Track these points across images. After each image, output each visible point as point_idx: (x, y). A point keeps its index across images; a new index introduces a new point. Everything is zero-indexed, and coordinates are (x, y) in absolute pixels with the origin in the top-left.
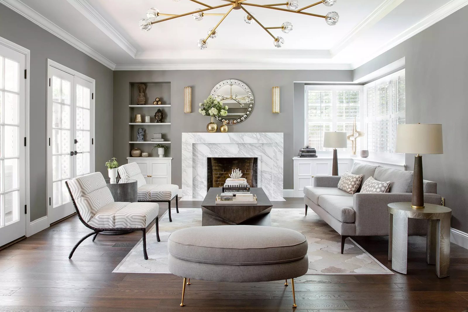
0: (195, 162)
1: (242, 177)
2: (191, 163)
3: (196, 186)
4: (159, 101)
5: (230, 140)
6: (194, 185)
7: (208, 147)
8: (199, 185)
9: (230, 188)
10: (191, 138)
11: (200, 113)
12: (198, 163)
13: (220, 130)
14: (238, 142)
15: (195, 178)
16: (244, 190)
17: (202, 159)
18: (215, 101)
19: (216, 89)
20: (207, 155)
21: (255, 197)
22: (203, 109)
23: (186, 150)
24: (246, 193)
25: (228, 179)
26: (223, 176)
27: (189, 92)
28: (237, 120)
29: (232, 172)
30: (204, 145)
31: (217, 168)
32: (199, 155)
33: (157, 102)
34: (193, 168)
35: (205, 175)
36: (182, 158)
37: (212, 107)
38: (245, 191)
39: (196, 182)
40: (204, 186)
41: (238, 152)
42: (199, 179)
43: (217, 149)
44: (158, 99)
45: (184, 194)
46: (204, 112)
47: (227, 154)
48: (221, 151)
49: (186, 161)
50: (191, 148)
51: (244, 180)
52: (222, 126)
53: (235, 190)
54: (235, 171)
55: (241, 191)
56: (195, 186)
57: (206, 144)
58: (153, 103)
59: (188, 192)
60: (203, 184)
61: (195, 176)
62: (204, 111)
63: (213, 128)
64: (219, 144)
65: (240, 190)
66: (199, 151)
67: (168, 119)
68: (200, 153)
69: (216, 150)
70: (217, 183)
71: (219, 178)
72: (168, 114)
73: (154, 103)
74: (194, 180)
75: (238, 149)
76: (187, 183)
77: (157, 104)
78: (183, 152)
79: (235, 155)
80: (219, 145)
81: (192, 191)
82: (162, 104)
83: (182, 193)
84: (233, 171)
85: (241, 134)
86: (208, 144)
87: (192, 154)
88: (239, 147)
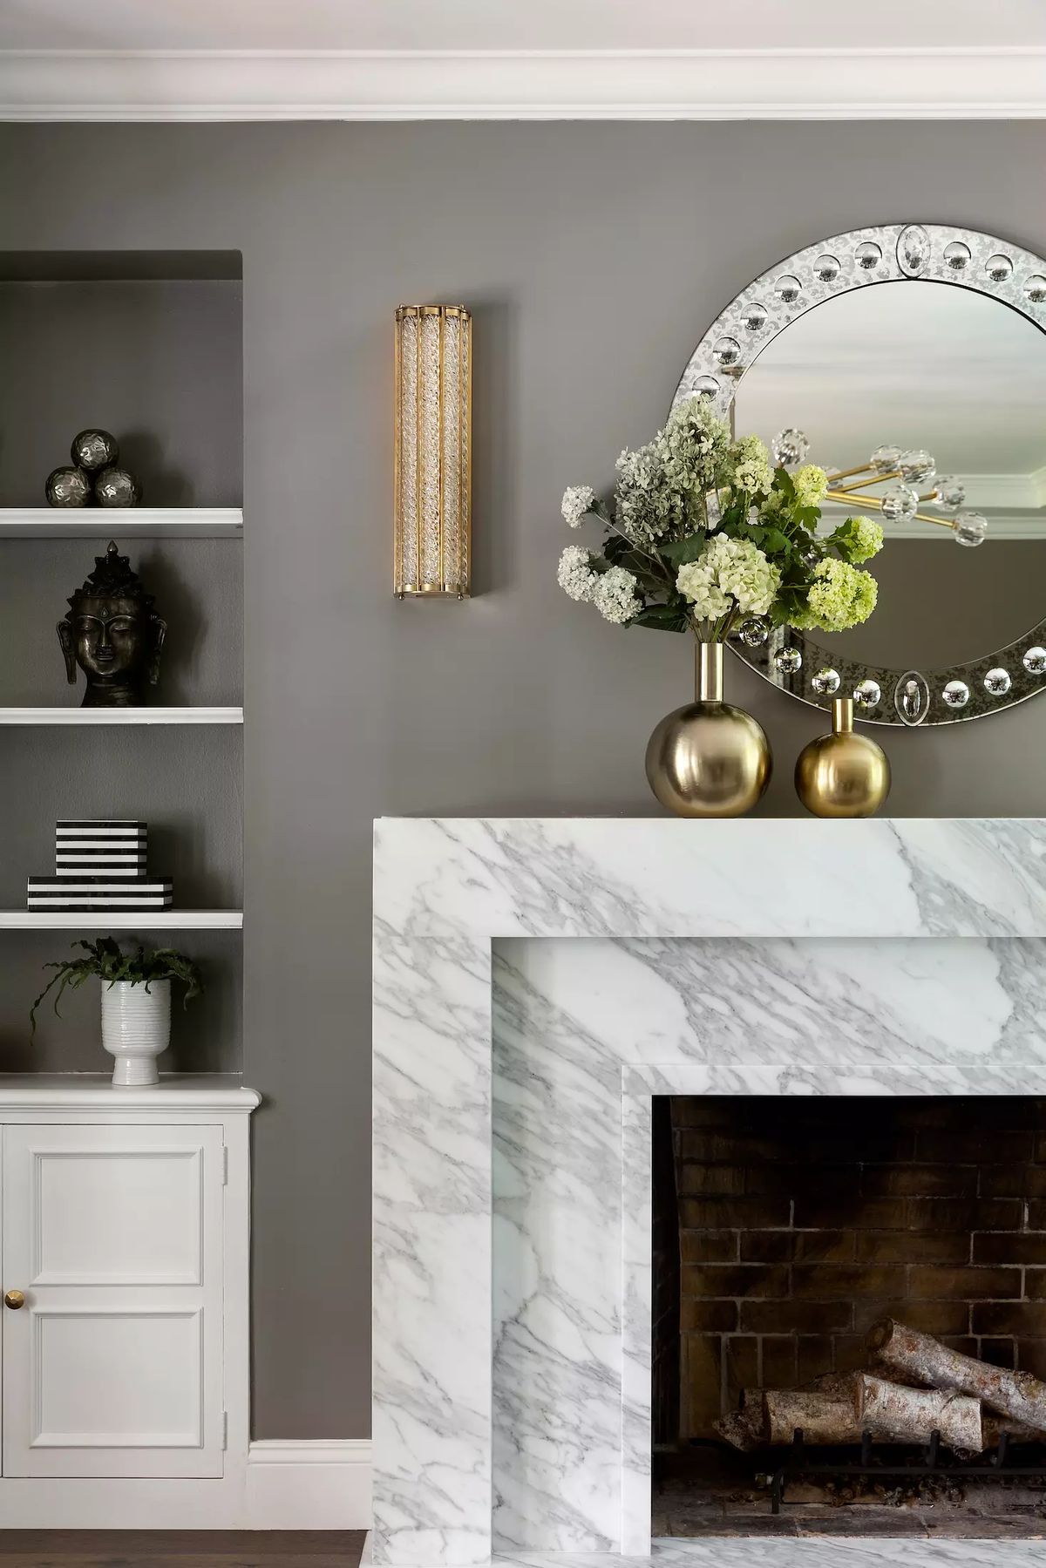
0: (519, 1149)
2: (480, 1155)
3: (530, 1414)
4: (112, 464)
5: (923, 899)
6: (505, 1402)
7: (668, 978)
8: (566, 1409)
10: (473, 882)
11: (576, 592)
12: (558, 1156)
13: (802, 783)
14: (1009, 926)
15: (513, 1330)
17: (597, 1107)
18: (748, 467)
19: (742, 336)
20: (656, 1073)
22: (604, 554)
23: (419, 1017)
26: (787, 1266)
27: (451, 360)
28: (974, 678)
30: (614, 952)
32: (561, 1072)
33: (94, 476)
34: (494, 1211)
35: (631, 1293)
36: (380, 1102)
37: (710, 534)
39: (530, 1367)
40: (613, 1420)
41: (996, 1035)
42: (565, 1338)
43: (764, 998)
44: (100, 445)
45: (394, 1518)
46: (616, 591)
47: (878, 1053)
48: (813, 1029)
49: (418, 1133)
50: (473, 993)
52: (820, 746)
56: (516, 1415)
57: (645, 941)
58: (50, 487)
59: (441, 1493)
60: (602, 1397)
61: (524, 1308)
62: (620, 580)
63: (721, 769)
64: (791, 942)
66: (564, 1018)
67: (211, 660)
68: (575, 1043)
69: (752, 1013)
70: (726, 1337)
71: (741, 1281)
72: (214, 608)
73: (59, 491)
74: (509, 1346)
75: (1002, 1006)
76: (434, 1394)
77: (93, 500)
78: (390, 1036)
79: (963, 1071)
80: (787, 957)
81: (486, 1471)
82: (140, 499)
83: (380, 1499)
86: (662, 940)
87: (485, 1054)
88: (1007, 982)
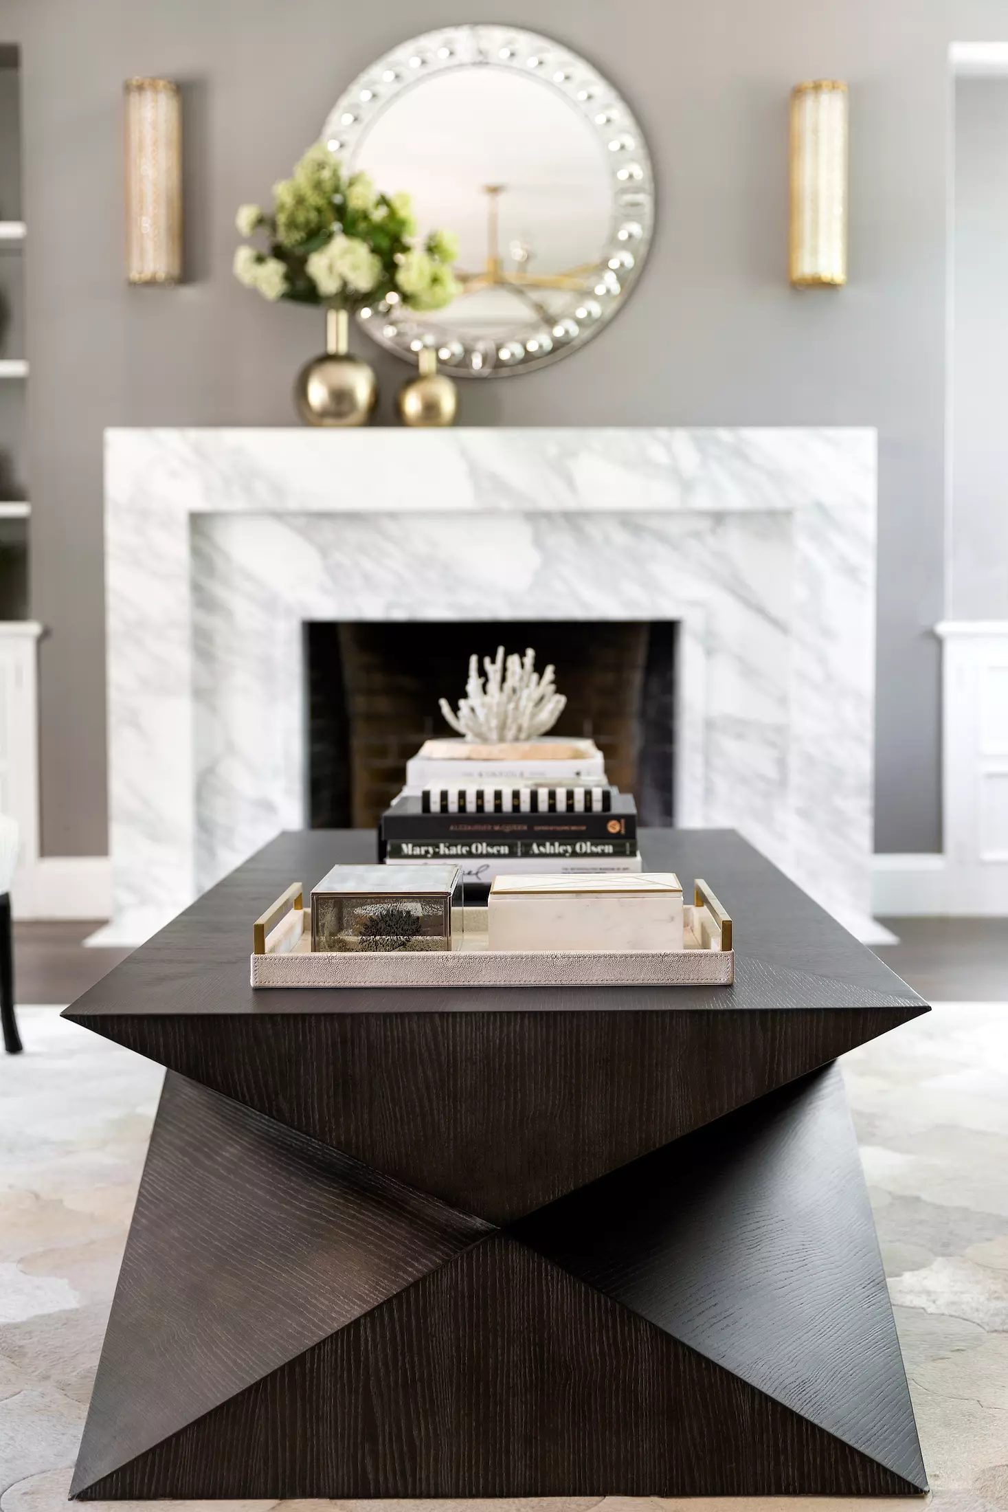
0: (213, 656)
1: (563, 727)
2: (182, 659)
3: (221, 833)
5: (475, 483)
7: (310, 541)
9: (435, 818)
10: (174, 474)
11: (247, 278)
12: (237, 661)
13: (398, 407)
14: (533, 503)
15: (208, 779)
16: (581, 837)
17: (264, 628)
19: (364, 102)
20: (302, 605)
21: (699, 914)
22: (265, 250)
23: (139, 565)
24: (603, 870)
25: (433, 748)
27: (162, 120)
28: (522, 340)
29: (473, 684)
30: (273, 522)
31: (383, 705)
32: (238, 605)
34: (195, 697)
36: (114, 623)
37: (331, 236)
38: (587, 847)
39: (220, 801)
41: (530, 579)
43: (376, 555)
45: (126, 898)
46: (271, 277)
47: (453, 593)
48: (407, 573)
49: (139, 641)
50: (178, 546)
51: (578, 755)
53: (492, 838)
54: (493, 670)
55: (548, 848)
56: (211, 834)
57: (293, 514)
59: (159, 883)
61: (215, 764)
62: (275, 269)
63: (341, 397)
64: (391, 513)
65: (542, 838)
66: (241, 570)
68: (249, 586)
69: (366, 565)
74: (203, 787)
75: (534, 558)
76: (151, 815)
78: (117, 576)
79: (510, 604)
80: (389, 525)
83: (114, 885)
84: (482, 673)
85: (550, 440)
86: (305, 514)
87: (184, 590)
88: (538, 542)
